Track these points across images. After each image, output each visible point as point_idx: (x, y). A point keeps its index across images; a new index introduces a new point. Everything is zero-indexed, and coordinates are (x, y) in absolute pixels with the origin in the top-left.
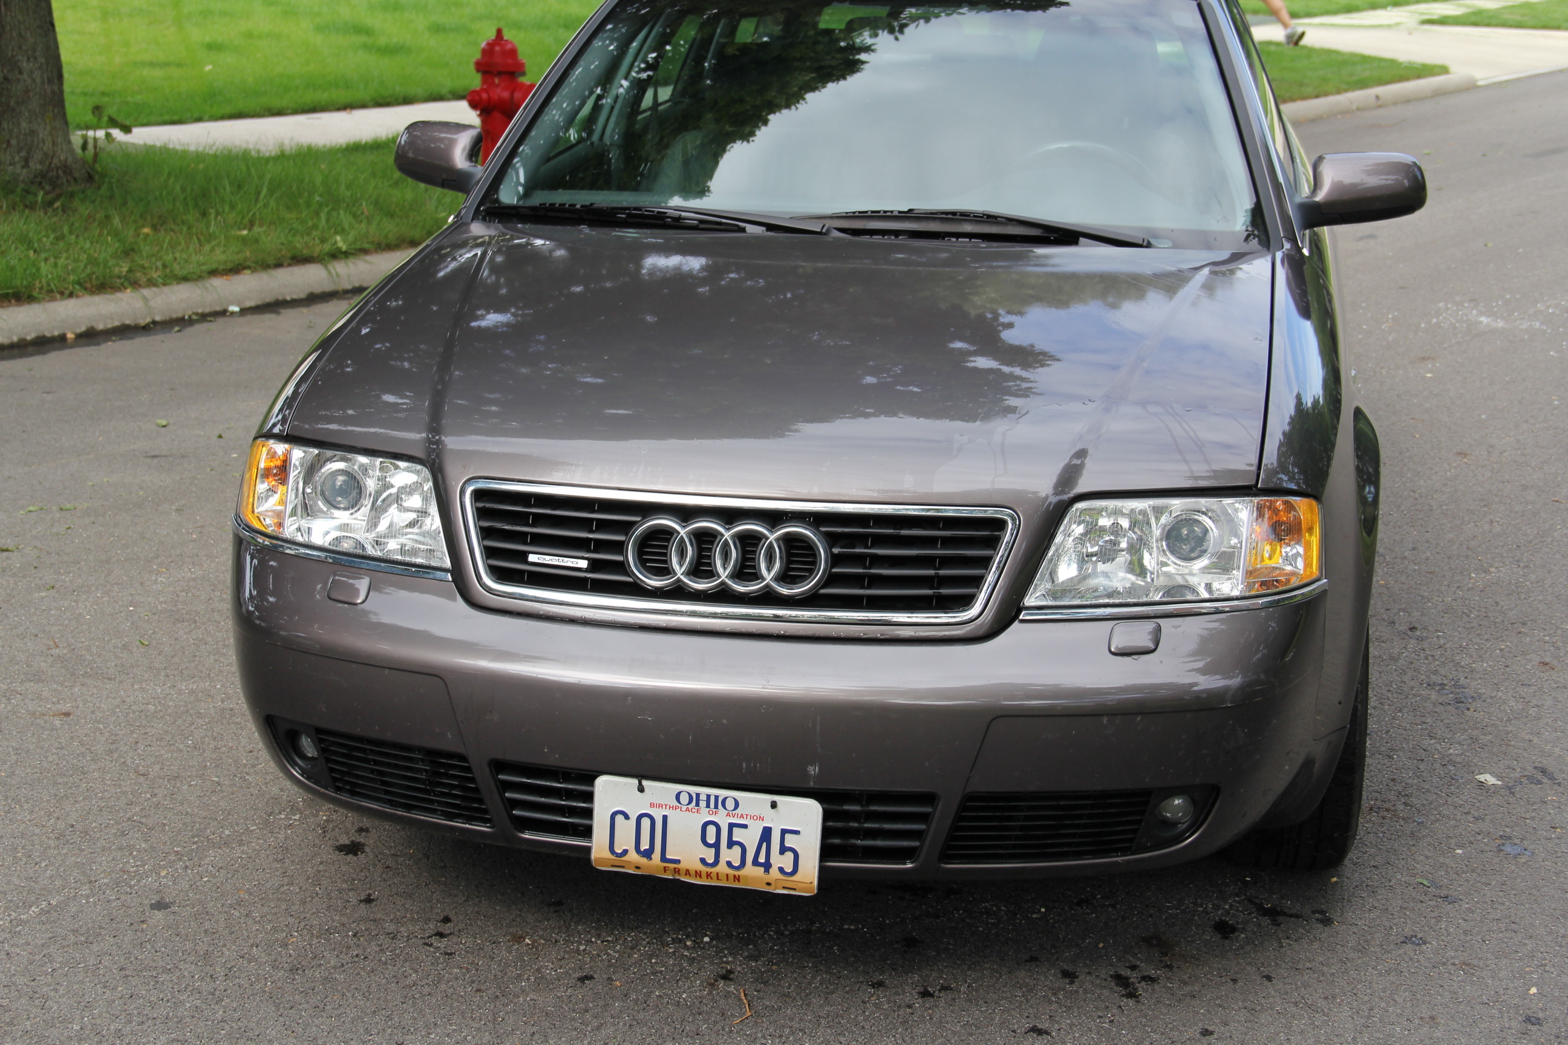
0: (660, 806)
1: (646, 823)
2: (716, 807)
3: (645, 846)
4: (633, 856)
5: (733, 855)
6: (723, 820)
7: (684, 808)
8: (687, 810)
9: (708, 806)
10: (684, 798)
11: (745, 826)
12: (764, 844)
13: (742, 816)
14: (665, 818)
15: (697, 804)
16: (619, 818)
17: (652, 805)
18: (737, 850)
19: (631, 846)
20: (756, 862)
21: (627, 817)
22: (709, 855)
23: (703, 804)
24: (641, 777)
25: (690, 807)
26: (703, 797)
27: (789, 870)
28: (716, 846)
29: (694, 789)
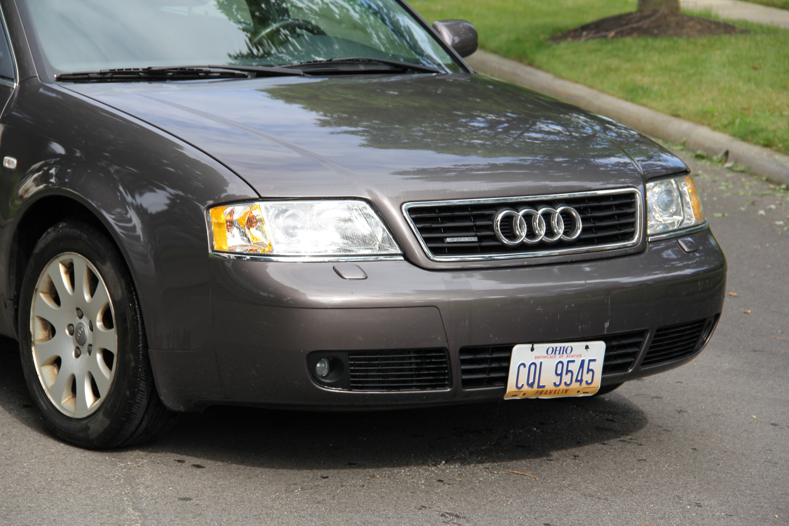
0: (539, 357)
1: (533, 367)
2: (563, 353)
3: (531, 381)
4: (526, 388)
5: (566, 378)
6: (565, 360)
7: (549, 356)
8: (551, 357)
9: (559, 353)
10: (550, 351)
11: (573, 361)
12: (581, 369)
13: (573, 356)
14: (541, 363)
15: (555, 354)
16: (522, 367)
17: (536, 358)
18: (570, 374)
19: (525, 382)
20: (577, 381)
21: (525, 366)
22: (557, 380)
23: (557, 352)
24: (533, 342)
25: (552, 355)
26: (558, 349)
27: (590, 382)
28: (561, 375)
29: (554, 345)
